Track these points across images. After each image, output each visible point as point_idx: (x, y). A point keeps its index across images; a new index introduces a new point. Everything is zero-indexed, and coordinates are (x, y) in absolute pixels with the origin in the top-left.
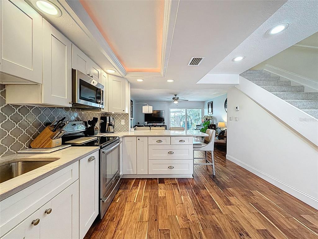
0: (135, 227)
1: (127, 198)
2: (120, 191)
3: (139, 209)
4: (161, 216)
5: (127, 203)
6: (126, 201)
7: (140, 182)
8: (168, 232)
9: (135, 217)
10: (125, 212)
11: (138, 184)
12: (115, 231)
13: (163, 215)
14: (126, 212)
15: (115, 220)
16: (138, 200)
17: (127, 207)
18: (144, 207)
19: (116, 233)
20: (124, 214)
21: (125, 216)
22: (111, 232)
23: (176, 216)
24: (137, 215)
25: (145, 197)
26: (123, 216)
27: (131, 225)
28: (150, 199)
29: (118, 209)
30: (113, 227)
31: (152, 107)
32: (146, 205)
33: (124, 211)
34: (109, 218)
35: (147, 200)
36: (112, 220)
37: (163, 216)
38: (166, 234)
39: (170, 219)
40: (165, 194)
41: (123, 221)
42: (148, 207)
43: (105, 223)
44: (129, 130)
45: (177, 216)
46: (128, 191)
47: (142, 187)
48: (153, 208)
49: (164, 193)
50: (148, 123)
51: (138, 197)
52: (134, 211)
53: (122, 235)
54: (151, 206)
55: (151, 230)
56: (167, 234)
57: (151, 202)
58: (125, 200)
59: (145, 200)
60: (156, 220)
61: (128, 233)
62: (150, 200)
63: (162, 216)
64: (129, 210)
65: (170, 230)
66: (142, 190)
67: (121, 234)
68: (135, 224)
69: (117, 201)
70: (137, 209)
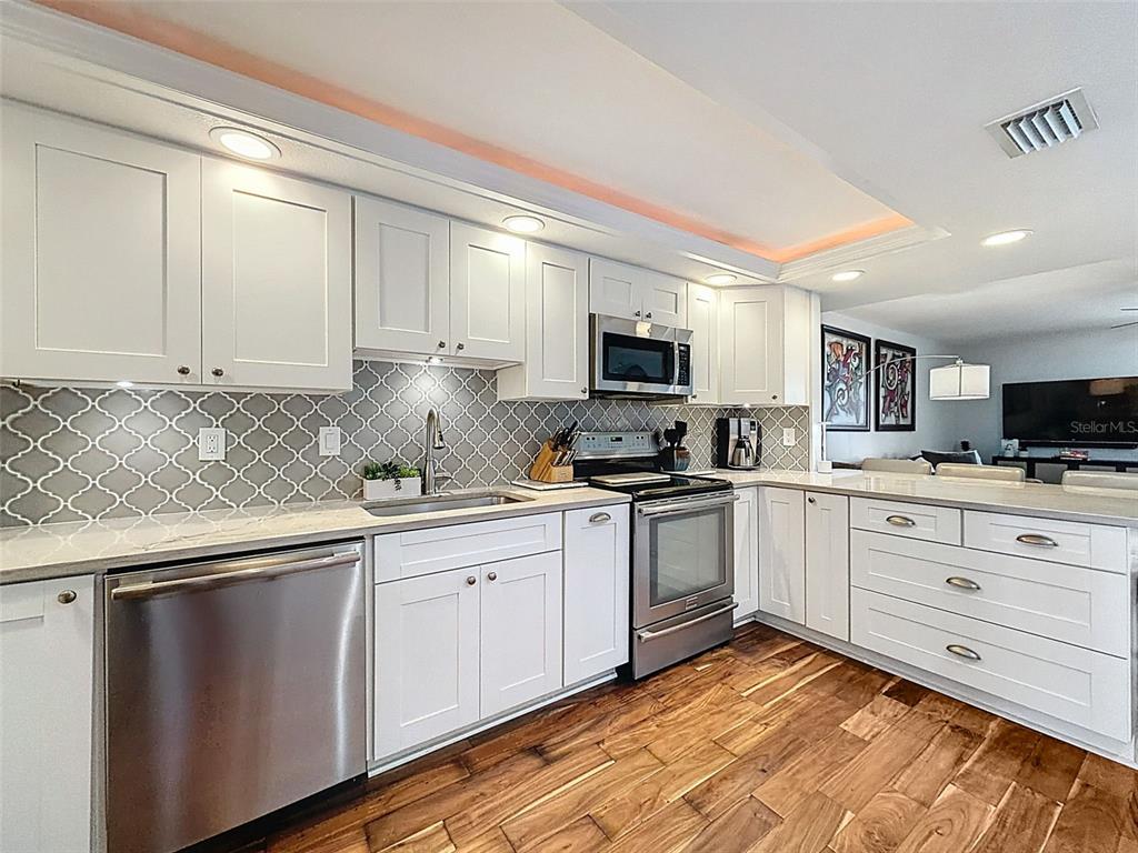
0: (691, 743)
1: (730, 675)
2: (727, 650)
3: (739, 718)
4: (790, 773)
5: (719, 685)
6: (721, 679)
7: (812, 657)
8: (771, 820)
9: (711, 724)
10: (699, 700)
11: (800, 659)
12: (644, 720)
13: (799, 776)
14: (699, 703)
15: (661, 700)
16: (757, 694)
17: (714, 693)
18: (757, 722)
19: (644, 724)
20: (689, 703)
21: (690, 709)
22: (637, 716)
23: (849, 813)
24: (721, 726)
25: (786, 700)
26: (685, 704)
27: (688, 733)
28: (800, 715)
29: (687, 686)
30: (647, 709)
31: (988, 367)
32: (772, 721)
33: (697, 696)
34: (655, 690)
35: (786, 714)
36: (656, 697)
37: (798, 780)
38: (760, 819)
39: (816, 803)
40: (873, 737)
41: (675, 714)
42: (769, 728)
43: (639, 693)
44: (813, 467)
45: (849, 815)
46: (747, 660)
47: (805, 672)
48: (785, 741)
49: (876, 730)
50: (1023, 447)
51: (765, 690)
52: (721, 711)
53: (653, 737)
54: (783, 731)
55: (725, 778)
56: (766, 821)
57: (794, 725)
58: (721, 675)
59: (778, 707)
60: (764, 771)
61: (666, 742)
62: (795, 717)
63: (794, 774)
64: (711, 703)
65: (786, 822)
66: (796, 679)
67: (653, 732)
68: (698, 739)
69: (699, 669)
70: (733, 713)
